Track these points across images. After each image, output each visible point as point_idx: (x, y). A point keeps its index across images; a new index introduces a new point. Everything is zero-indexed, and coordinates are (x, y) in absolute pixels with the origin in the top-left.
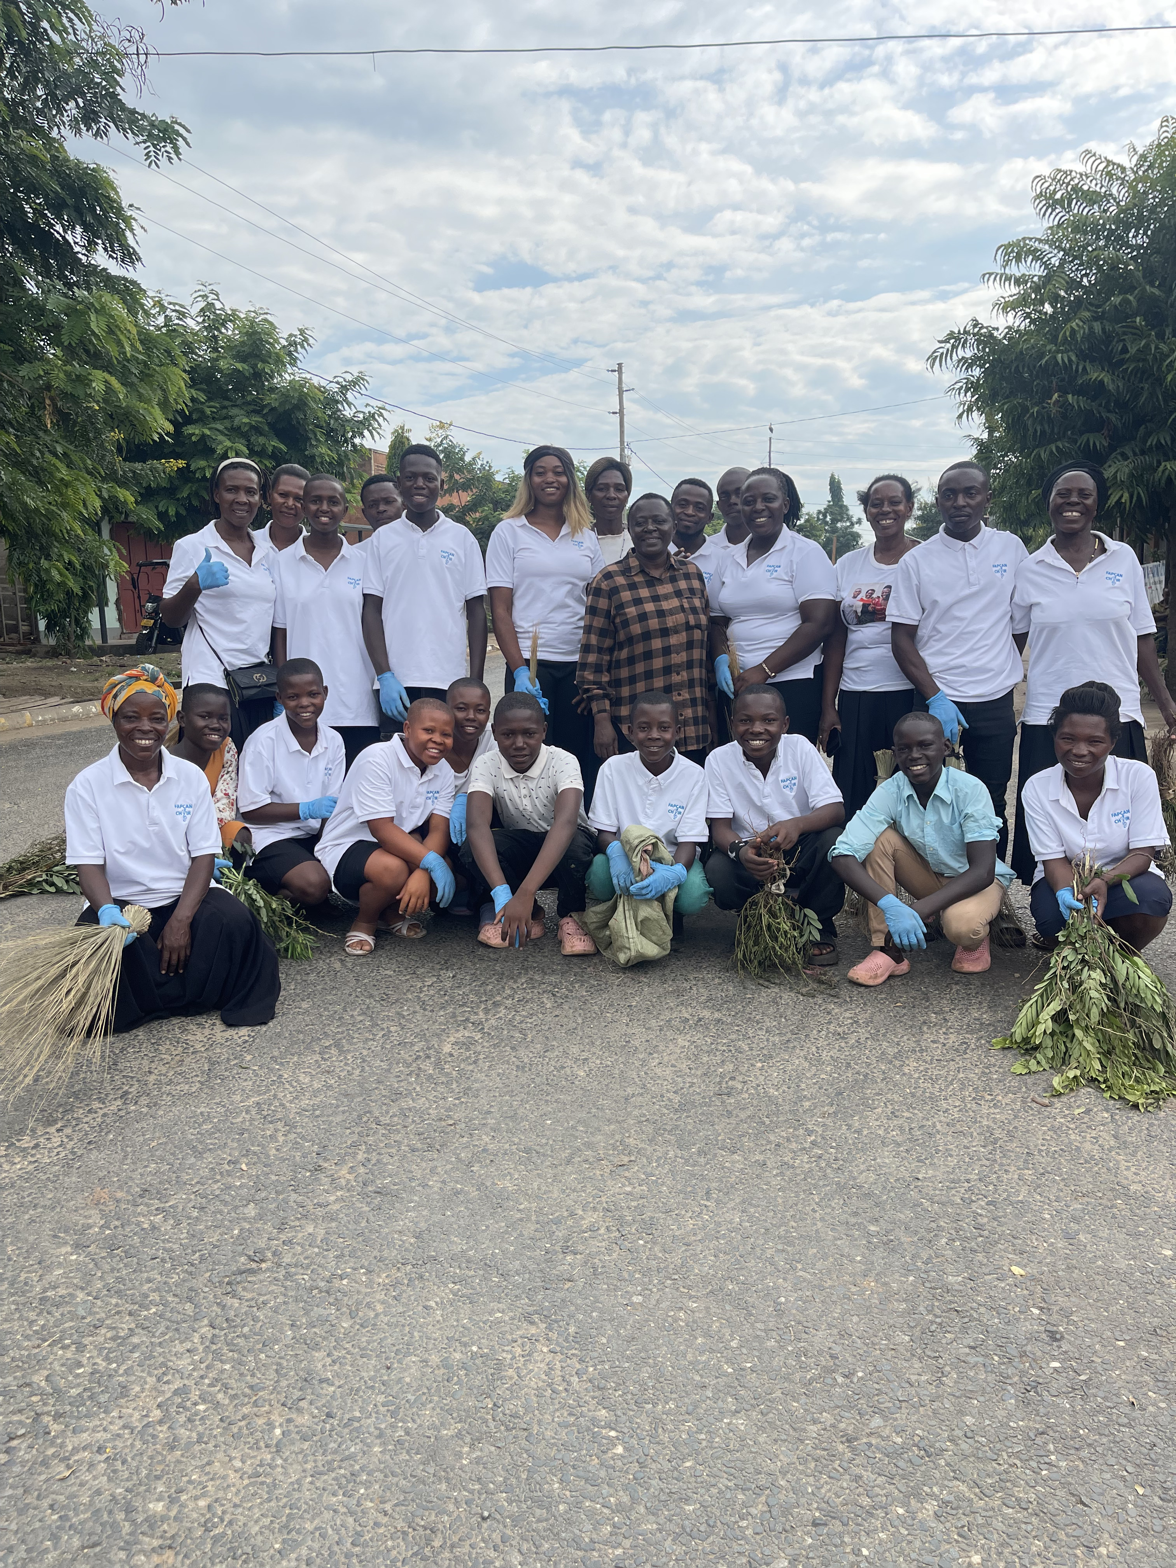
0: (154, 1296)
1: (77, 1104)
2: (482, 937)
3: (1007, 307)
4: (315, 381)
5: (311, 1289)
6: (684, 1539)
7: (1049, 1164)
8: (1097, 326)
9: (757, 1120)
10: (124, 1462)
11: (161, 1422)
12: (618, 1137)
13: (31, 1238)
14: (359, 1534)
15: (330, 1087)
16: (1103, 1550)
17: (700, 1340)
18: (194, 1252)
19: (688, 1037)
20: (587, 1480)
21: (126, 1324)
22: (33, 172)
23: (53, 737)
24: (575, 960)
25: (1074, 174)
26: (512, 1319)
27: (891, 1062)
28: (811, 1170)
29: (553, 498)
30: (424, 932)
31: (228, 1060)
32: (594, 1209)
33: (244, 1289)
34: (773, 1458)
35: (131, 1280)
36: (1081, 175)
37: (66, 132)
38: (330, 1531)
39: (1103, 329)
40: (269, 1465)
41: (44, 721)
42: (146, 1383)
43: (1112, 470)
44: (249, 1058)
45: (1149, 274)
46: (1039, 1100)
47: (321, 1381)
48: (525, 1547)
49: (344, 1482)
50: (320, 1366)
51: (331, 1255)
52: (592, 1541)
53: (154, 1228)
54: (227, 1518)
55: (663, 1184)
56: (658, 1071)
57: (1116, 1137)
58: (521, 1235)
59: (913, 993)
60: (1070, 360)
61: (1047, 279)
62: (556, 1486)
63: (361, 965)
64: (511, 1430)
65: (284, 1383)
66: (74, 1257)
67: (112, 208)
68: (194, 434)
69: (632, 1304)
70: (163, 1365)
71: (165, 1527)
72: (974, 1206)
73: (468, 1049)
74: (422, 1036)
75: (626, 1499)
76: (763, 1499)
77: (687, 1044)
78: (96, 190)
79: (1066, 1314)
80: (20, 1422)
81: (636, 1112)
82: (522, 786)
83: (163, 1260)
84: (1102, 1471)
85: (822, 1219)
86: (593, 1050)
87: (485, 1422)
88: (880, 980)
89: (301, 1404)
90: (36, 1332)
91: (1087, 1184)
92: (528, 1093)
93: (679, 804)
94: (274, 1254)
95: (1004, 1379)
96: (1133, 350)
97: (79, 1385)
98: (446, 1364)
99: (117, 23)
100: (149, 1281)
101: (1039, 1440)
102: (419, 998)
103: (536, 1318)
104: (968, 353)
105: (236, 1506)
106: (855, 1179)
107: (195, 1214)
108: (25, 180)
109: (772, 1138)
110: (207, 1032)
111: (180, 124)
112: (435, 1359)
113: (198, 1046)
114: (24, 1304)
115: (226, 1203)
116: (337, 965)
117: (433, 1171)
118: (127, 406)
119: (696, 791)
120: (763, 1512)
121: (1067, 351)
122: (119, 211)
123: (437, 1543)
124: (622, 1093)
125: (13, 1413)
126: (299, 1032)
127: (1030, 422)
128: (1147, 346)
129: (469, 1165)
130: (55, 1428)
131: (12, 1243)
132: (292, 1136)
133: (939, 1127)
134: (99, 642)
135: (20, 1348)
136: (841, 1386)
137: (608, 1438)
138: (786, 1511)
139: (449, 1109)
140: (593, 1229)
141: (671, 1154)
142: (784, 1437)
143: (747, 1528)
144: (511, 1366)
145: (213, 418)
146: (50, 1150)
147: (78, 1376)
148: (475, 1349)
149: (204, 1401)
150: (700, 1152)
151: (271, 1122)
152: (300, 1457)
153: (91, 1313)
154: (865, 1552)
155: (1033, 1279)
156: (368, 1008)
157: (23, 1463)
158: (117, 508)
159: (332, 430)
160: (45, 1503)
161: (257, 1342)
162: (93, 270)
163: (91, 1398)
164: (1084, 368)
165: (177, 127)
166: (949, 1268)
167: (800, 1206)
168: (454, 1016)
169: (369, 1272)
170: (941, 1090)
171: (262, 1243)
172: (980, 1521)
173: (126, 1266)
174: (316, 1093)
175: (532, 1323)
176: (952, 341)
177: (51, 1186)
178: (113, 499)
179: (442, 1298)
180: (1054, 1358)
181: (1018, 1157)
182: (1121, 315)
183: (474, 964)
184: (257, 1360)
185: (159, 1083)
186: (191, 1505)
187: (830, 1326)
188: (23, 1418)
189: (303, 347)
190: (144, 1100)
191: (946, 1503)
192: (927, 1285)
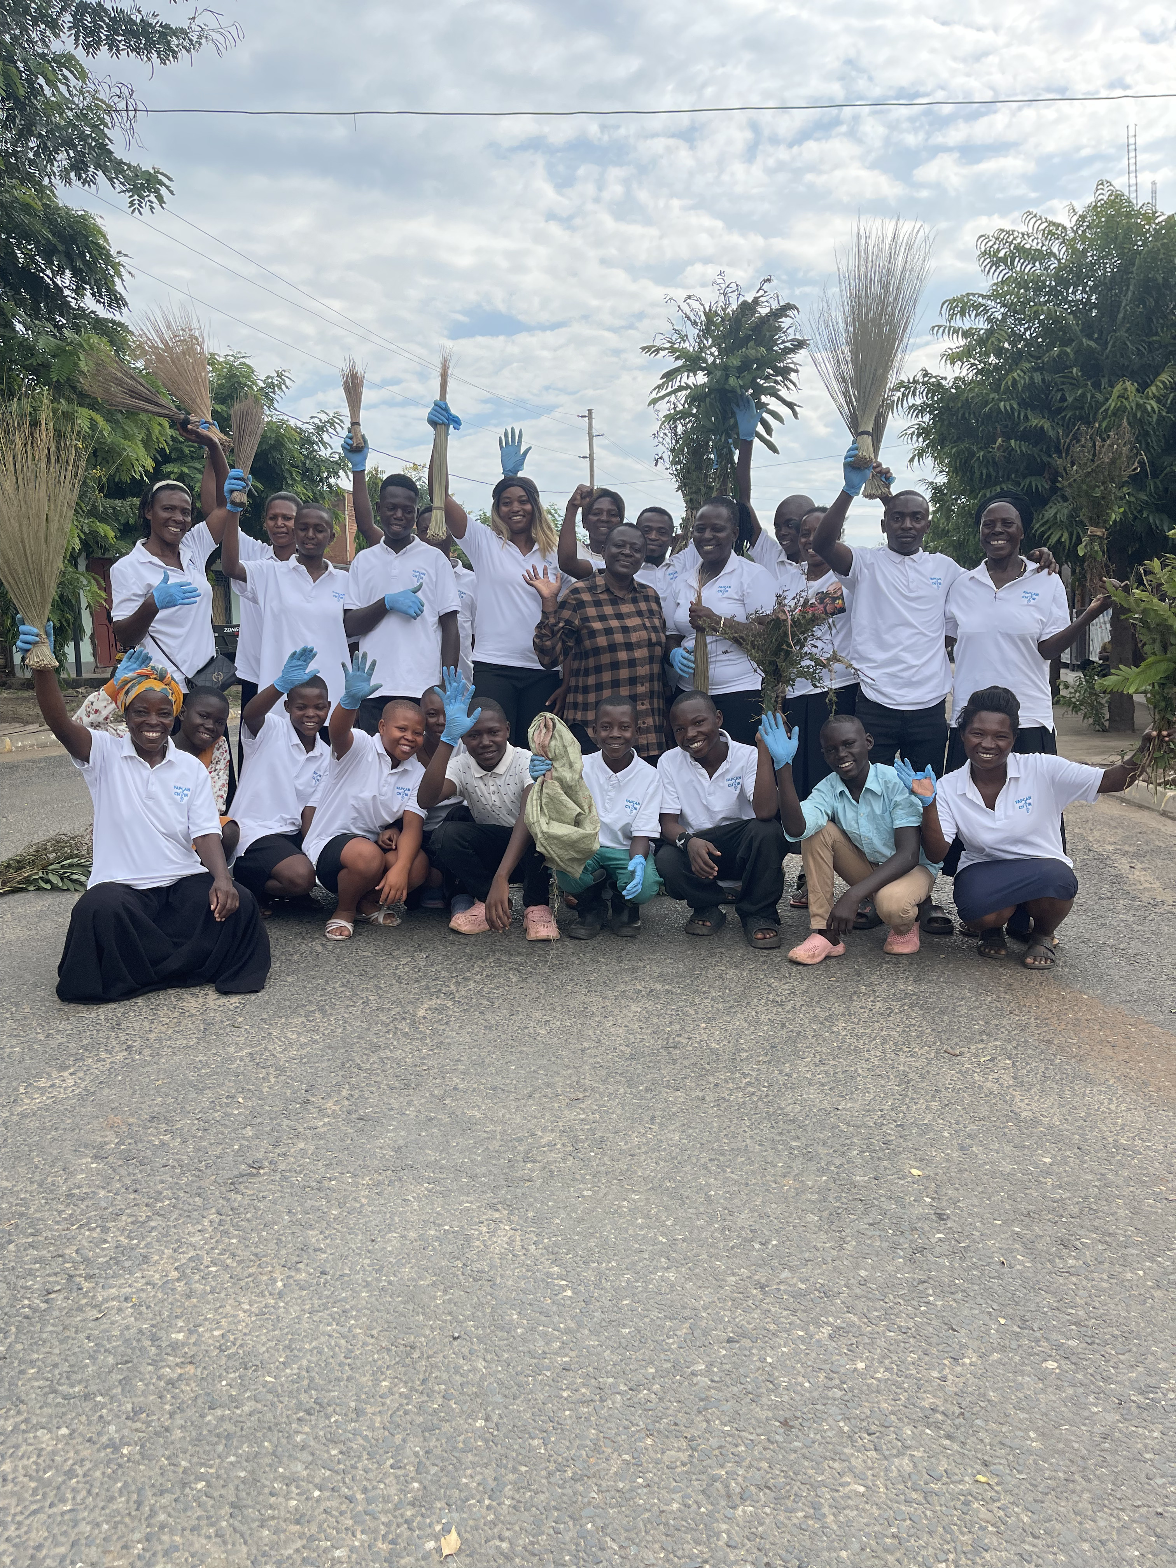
0: (169, 1193)
1: (87, 1054)
2: (452, 924)
3: (953, 358)
4: (292, 423)
5: (305, 1187)
6: (621, 1351)
7: (953, 1097)
8: (1037, 377)
9: (699, 1066)
10: (148, 1307)
11: (178, 1280)
12: (575, 1079)
13: (55, 1152)
14: (351, 1351)
15: (315, 1042)
16: (967, 1361)
17: (640, 1221)
18: (201, 1162)
19: (640, 1004)
20: (541, 1313)
21: (143, 1213)
22: (26, 219)
23: (34, 761)
24: (539, 945)
25: (1016, 234)
26: (479, 1207)
27: (822, 1023)
28: (744, 1103)
29: (520, 525)
30: (399, 921)
31: (222, 1021)
32: (552, 1131)
33: (246, 1187)
34: (697, 1298)
35: (146, 1182)
36: (1023, 234)
37: (56, 181)
38: (326, 1350)
39: (1043, 380)
40: (273, 1307)
41: (23, 747)
42: (163, 1253)
43: (1052, 511)
44: (240, 1019)
45: (1088, 328)
46: (951, 1051)
47: (315, 1250)
48: (488, 1357)
49: (337, 1316)
50: (314, 1240)
51: (320, 1164)
52: (544, 1353)
53: (163, 1144)
54: (239, 1343)
55: (613, 1113)
56: (612, 1030)
57: (1014, 1078)
58: (487, 1148)
59: (847, 971)
60: (1012, 408)
61: (990, 332)
62: (515, 1317)
63: (341, 948)
64: (478, 1281)
65: (283, 1252)
66: (94, 1165)
67: (101, 254)
68: (172, 472)
69: (583, 1197)
70: (177, 1241)
71: (186, 1349)
72: (884, 1128)
73: (440, 1013)
74: (398, 1002)
75: (573, 1325)
76: (687, 1325)
77: (639, 1009)
78: (87, 237)
79: (954, 1202)
80: (55, 1282)
81: (592, 1061)
82: (491, 783)
83: (173, 1167)
84: (972, 1308)
85: (751, 1137)
86: (554, 1014)
87: (457, 1276)
88: (818, 960)
89: (299, 1265)
90: (65, 1219)
91: (984, 1111)
92: (495, 1046)
93: (636, 801)
94: (271, 1163)
95: (895, 1246)
96: (1070, 399)
97: (105, 1256)
98: (422, 1238)
99: (107, 80)
100: (162, 1182)
101: (921, 1287)
102: (395, 974)
103: (499, 1206)
104: (918, 401)
105: (245, 1334)
106: (782, 1109)
107: (200, 1134)
108: (17, 226)
109: (711, 1079)
110: (201, 1000)
111: (162, 174)
112: (412, 1235)
113: (194, 1011)
114: (53, 1200)
115: (226, 1126)
116: (319, 948)
117: (409, 1103)
118: (112, 443)
119: (651, 790)
120: (686, 1334)
121: (1009, 399)
122: (108, 259)
123: (415, 1356)
124: (579, 1046)
125: (49, 1275)
126: (285, 1000)
127: (976, 466)
128: (1083, 395)
129: (442, 1099)
130: (86, 1285)
131: (38, 1156)
132: (282, 1078)
133: (860, 1071)
134: (74, 675)
135: (51, 1230)
136: (758, 1251)
137: (559, 1285)
138: (706, 1332)
139: (424, 1058)
140: (551, 1145)
141: (622, 1091)
142: (707, 1285)
143: (673, 1343)
144: (478, 1239)
145: (192, 457)
146: (65, 1089)
147: (104, 1249)
148: (447, 1227)
149: (215, 1265)
150: (647, 1090)
151: (263, 1068)
152: (299, 1301)
153: (112, 1204)
154: (769, 1360)
155: (928, 1177)
156: (348, 981)
157: (61, 1309)
158: (97, 543)
159: (308, 470)
160: (82, 1336)
161: (260, 1224)
162: (82, 313)
163: (117, 1264)
164: (1026, 416)
165: (160, 177)
166: (858, 1171)
167: (732, 1129)
168: (427, 987)
169: (354, 1176)
170: (865, 1044)
171: (260, 1155)
172: (867, 1341)
173: (140, 1171)
174: (303, 1046)
175: (497, 1210)
176: (902, 390)
177: (68, 1114)
178: (94, 533)
179: (418, 1194)
180: (939, 1232)
181: (927, 1093)
182: (1060, 365)
183: (446, 947)
184: (259, 1236)
185: (159, 1040)
186: (207, 1335)
187: (751, 1210)
188: (58, 1279)
189: (280, 388)
190: (147, 1052)
191: (840, 1328)
192: (838, 1182)
